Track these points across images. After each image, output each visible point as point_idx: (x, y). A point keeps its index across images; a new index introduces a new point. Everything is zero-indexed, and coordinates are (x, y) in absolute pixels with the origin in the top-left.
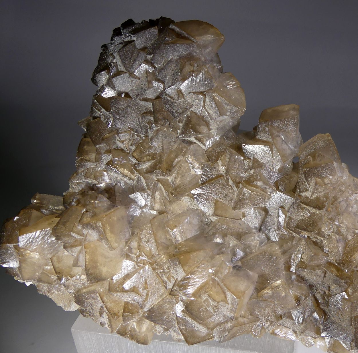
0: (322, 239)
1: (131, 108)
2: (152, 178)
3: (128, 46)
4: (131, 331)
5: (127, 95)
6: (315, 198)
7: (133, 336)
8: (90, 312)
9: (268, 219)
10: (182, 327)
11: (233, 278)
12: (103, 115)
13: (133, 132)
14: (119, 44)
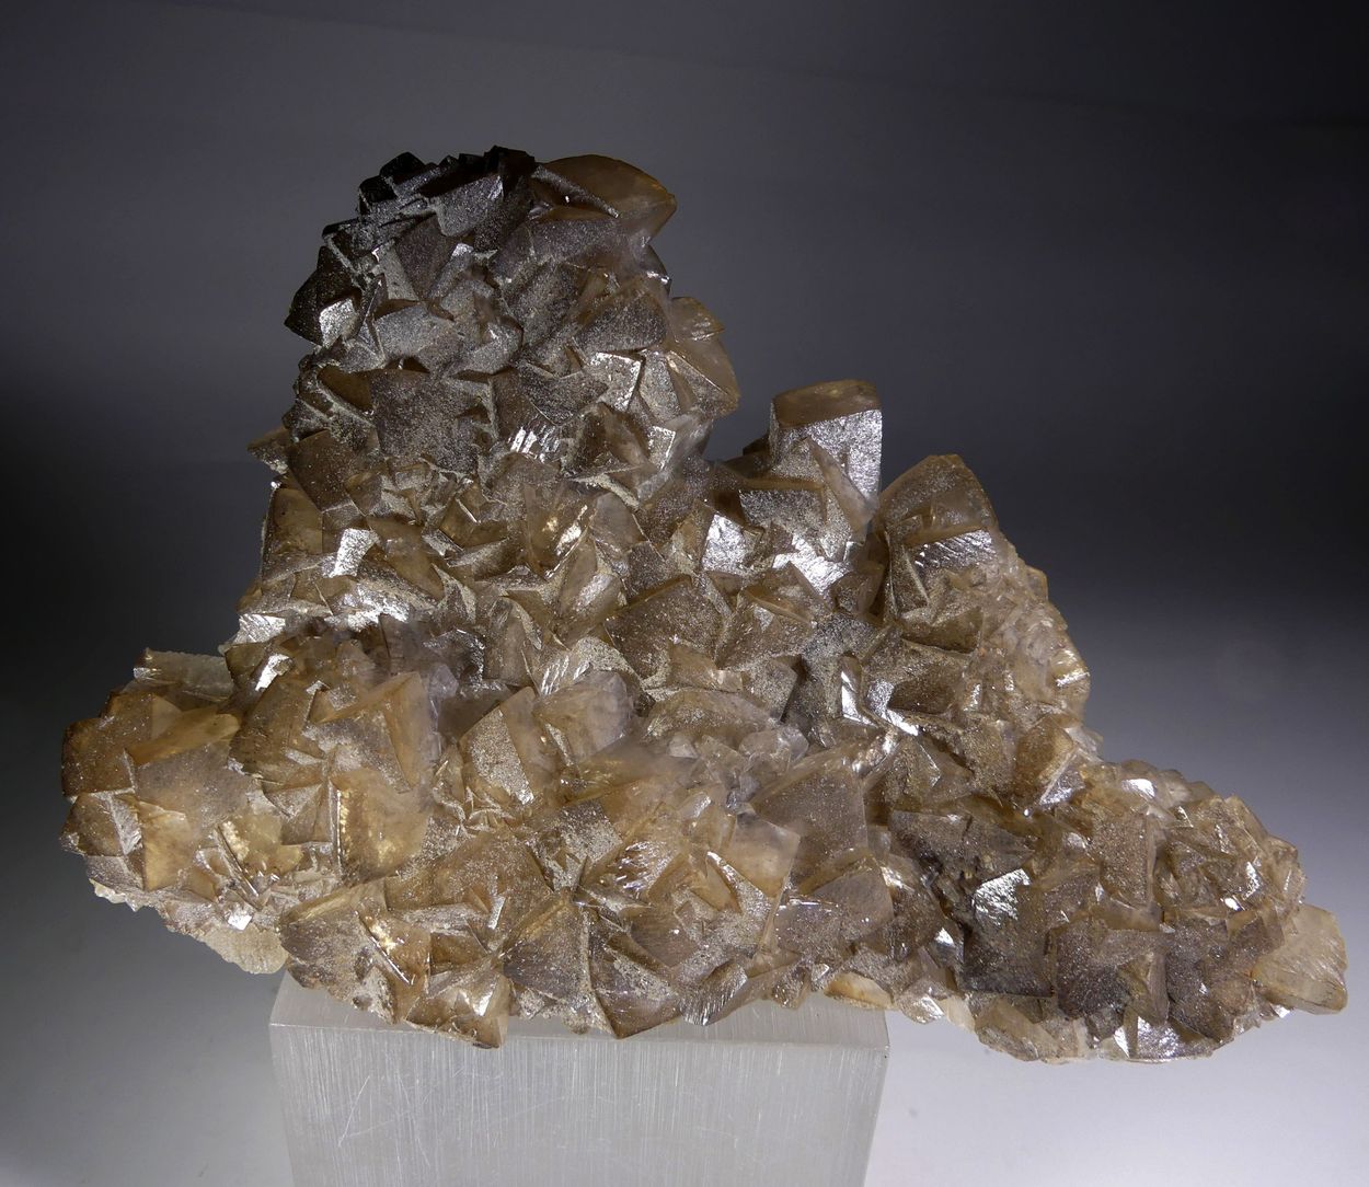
0: (960, 732)
1: (429, 399)
2: (495, 593)
3: (420, 229)
4: (456, 1011)
5: (412, 364)
6: (944, 623)
7: (465, 1024)
8: (322, 972)
9: (809, 689)
10: (602, 991)
11: (744, 846)
12: (337, 421)
13: (433, 467)
14: (390, 223)
